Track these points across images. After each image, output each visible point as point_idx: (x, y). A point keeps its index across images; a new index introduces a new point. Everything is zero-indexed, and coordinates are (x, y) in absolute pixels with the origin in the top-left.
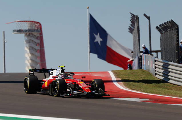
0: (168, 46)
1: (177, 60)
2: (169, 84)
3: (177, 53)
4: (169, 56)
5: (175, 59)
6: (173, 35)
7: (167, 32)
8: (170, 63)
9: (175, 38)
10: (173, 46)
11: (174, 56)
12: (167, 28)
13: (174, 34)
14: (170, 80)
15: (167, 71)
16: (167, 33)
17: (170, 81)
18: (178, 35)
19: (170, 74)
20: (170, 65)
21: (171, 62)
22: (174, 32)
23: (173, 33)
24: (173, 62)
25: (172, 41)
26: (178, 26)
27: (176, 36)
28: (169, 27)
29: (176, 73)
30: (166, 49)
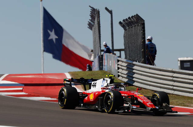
0: (133, 44)
1: (142, 60)
2: (134, 87)
3: (142, 52)
4: (133, 56)
5: (141, 59)
6: (138, 31)
7: (132, 28)
8: (134, 63)
9: (141, 35)
10: (138, 44)
11: (139, 55)
12: (132, 24)
13: (139, 30)
14: (135, 83)
15: (131, 73)
16: (132, 29)
17: (135, 84)
18: (144, 31)
19: (135, 76)
20: (134, 65)
21: (137, 62)
22: (140, 28)
23: (138, 30)
24: (139, 62)
25: (137, 38)
26: (144, 21)
27: (142, 32)
28: (134, 23)
29: (141, 75)
30: (131, 47)
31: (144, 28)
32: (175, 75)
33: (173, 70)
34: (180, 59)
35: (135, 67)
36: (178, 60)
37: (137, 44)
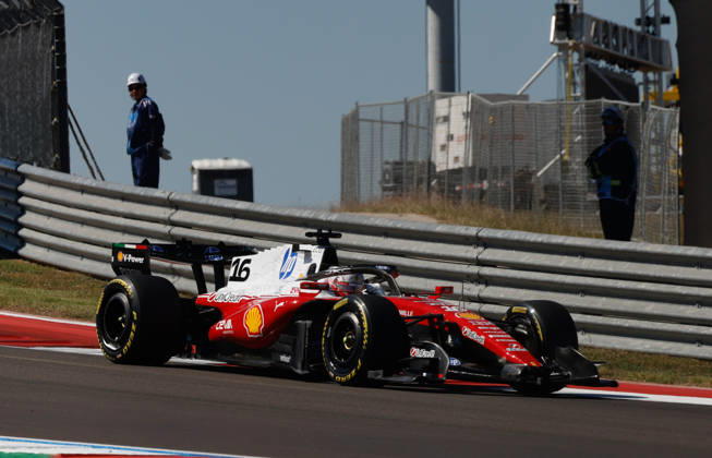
0: (18, 97)
1: (54, 159)
2: (20, 261)
3: (54, 128)
4: (19, 144)
5: (48, 155)
6: (39, 47)
7: (13, 34)
8: (24, 168)
9: (50, 60)
10: (38, 99)
11: (41, 141)
12: (14, 20)
13: (43, 43)
14: (28, 246)
15: (12, 207)
16: (14, 39)
17: (28, 250)
18: (61, 47)
19: (27, 218)
20: (23, 177)
21: (32, 164)
22: (43, 35)
23: (40, 41)
24: (39, 165)
25: (34, 73)
26: (62, 7)
27: (53, 52)
28: (22, 15)
29: (50, 214)
30: (10, 111)
31: (60, 34)
32: (180, 216)
33: (171, 197)
34: (197, 164)
35: (27, 186)
36: (193, 169)
37: (33, 100)
